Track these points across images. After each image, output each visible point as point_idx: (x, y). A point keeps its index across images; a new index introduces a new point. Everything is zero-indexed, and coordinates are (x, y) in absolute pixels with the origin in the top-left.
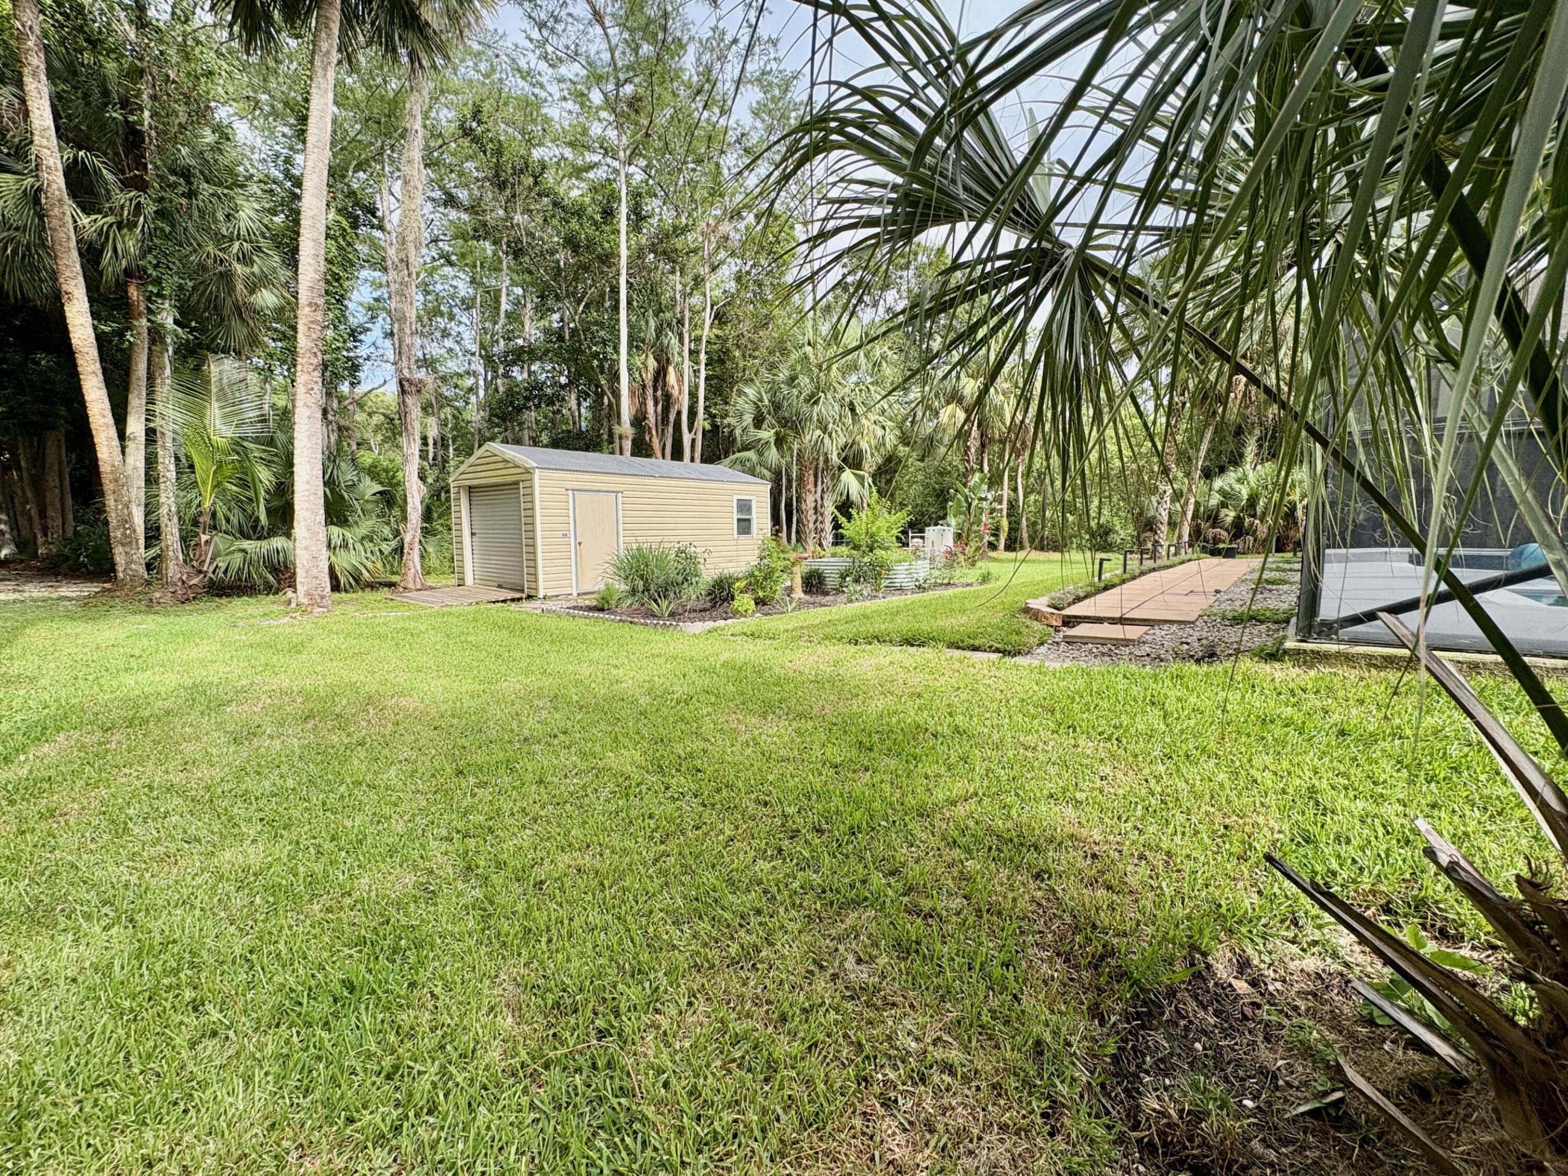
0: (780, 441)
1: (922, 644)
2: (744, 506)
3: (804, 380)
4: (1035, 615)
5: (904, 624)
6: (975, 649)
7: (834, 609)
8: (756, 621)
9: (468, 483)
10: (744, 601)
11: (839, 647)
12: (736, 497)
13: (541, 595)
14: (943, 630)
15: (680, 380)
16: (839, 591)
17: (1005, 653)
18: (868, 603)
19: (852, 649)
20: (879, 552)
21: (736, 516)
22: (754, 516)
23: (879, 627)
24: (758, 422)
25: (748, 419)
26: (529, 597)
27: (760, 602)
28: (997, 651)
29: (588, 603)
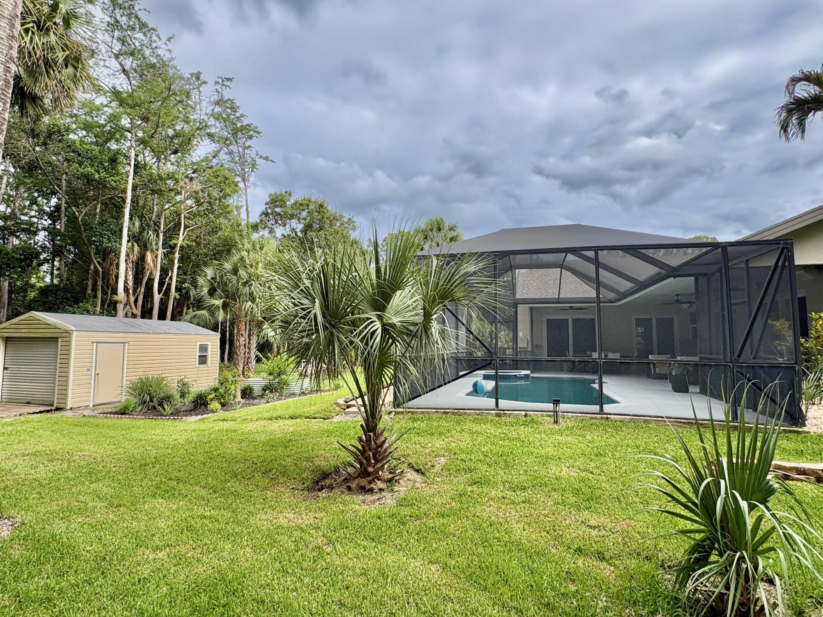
0: (225, 306)
1: (296, 418)
2: (203, 348)
3: (242, 272)
4: (337, 404)
5: (290, 412)
6: (315, 418)
7: (260, 406)
8: (222, 414)
9: (7, 335)
10: (215, 405)
11: (265, 421)
12: (199, 343)
13: (69, 408)
14: (305, 413)
15: (154, 262)
16: (262, 396)
17: (324, 419)
18: (276, 403)
19: (270, 422)
20: (283, 377)
21: (198, 354)
22: (209, 353)
23: (280, 413)
24: (212, 292)
25: (205, 290)
26: (58, 409)
27: (223, 405)
28: (322, 418)
29: (110, 410)
